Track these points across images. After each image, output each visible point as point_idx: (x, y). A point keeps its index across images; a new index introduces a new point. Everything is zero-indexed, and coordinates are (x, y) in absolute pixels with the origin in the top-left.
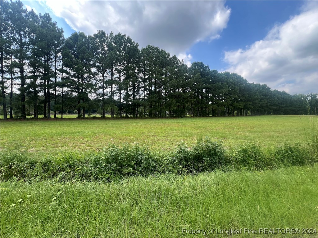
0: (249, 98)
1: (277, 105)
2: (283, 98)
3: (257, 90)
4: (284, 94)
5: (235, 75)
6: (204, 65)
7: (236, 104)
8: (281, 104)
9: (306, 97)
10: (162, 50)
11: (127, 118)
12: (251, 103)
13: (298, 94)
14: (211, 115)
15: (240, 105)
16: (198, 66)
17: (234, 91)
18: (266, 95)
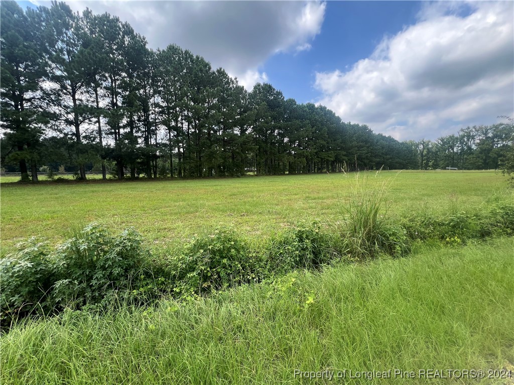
0: (342, 145)
1: (380, 156)
2: (389, 146)
3: (355, 134)
4: (390, 139)
5: (322, 109)
6: (274, 89)
7: (324, 155)
8: (386, 155)
9: (417, 146)
10: (198, 58)
11: (133, 179)
12: (344, 153)
13: (408, 141)
14: (287, 173)
15: (328, 156)
16: (264, 91)
17: (321, 134)
18: (366, 142)
